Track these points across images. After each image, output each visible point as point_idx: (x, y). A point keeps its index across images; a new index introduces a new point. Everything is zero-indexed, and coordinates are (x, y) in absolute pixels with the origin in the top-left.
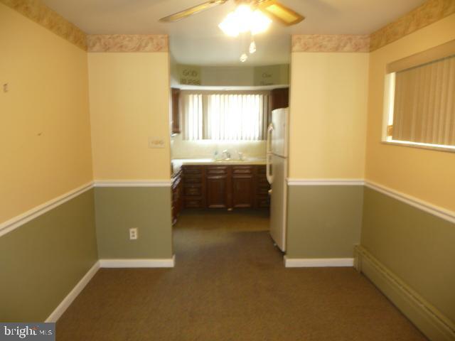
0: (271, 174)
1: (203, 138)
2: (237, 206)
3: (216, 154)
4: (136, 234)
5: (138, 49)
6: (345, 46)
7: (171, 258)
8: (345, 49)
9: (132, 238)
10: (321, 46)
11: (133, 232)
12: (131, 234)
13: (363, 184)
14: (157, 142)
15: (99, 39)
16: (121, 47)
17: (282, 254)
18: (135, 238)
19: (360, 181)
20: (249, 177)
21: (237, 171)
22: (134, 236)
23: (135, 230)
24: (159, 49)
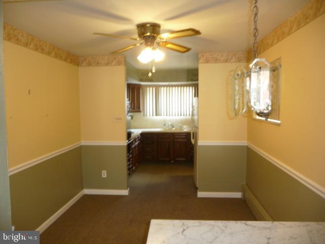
0: (193, 138)
1: (156, 115)
2: (177, 159)
3: (165, 125)
4: (105, 174)
5: (107, 64)
6: (232, 58)
7: (127, 189)
8: (232, 60)
9: (103, 176)
10: (216, 60)
11: (104, 173)
12: (103, 174)
13: (246, 144)
14: (118, 119)
15: (86, 59)
16: (98, 63)
17: (196, 189)
18: (105, 176)
19: (245, 143)
20: (185, 140)
21: (177, 137)
22: (104, 175)
23: (105, 172)
24: (119, 64)
